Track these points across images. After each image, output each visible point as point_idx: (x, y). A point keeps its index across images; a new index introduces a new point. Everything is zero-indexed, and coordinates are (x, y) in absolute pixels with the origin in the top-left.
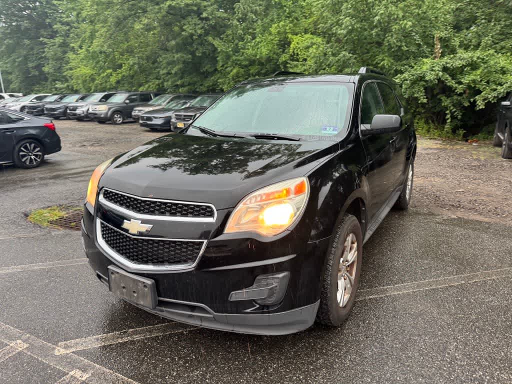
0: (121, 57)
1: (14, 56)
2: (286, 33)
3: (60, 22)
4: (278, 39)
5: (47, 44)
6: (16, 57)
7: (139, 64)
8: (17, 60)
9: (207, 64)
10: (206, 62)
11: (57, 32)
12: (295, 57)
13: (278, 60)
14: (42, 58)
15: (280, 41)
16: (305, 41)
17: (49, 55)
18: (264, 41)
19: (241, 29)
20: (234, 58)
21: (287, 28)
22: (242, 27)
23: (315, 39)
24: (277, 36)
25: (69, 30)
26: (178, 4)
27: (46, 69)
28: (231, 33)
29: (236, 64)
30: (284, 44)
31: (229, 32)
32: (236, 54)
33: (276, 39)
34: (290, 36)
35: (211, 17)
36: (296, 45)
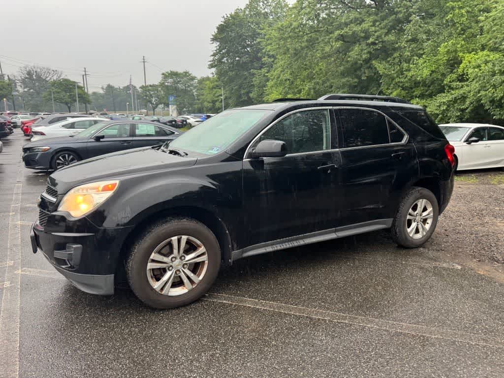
0: (302, 83)
1: (232, 85)
2: (456, 51)
3: (268, 55)
4: (447, 58)
5: (255, 74)
6: (234, 85)
7: (314, 89)
8: (234, 88)
9: (374, 87)
10: (373, 85)
11: (264, 64)
12: (464, 76)
13: (443, 81)
14: (252, 85)
15: (448, 60)
16: (478, 59)
17: (255, 83)
18: (428, 61)
19: (408, 51)
20: (397, 80)
21: (459, 46)
22: (410, 49)
23: (492, 57)
24: (446, 56)
25: (273, 62)
26: (346, 32)
27: (251, 95)
28: (398, 55)
29: (399, 86)
30: (454, 63)
31: (396, 55)
32: (401, 76)
33: (444, 58)
34: (461, 54)
35: (377, 42)
36: (468, 64)
